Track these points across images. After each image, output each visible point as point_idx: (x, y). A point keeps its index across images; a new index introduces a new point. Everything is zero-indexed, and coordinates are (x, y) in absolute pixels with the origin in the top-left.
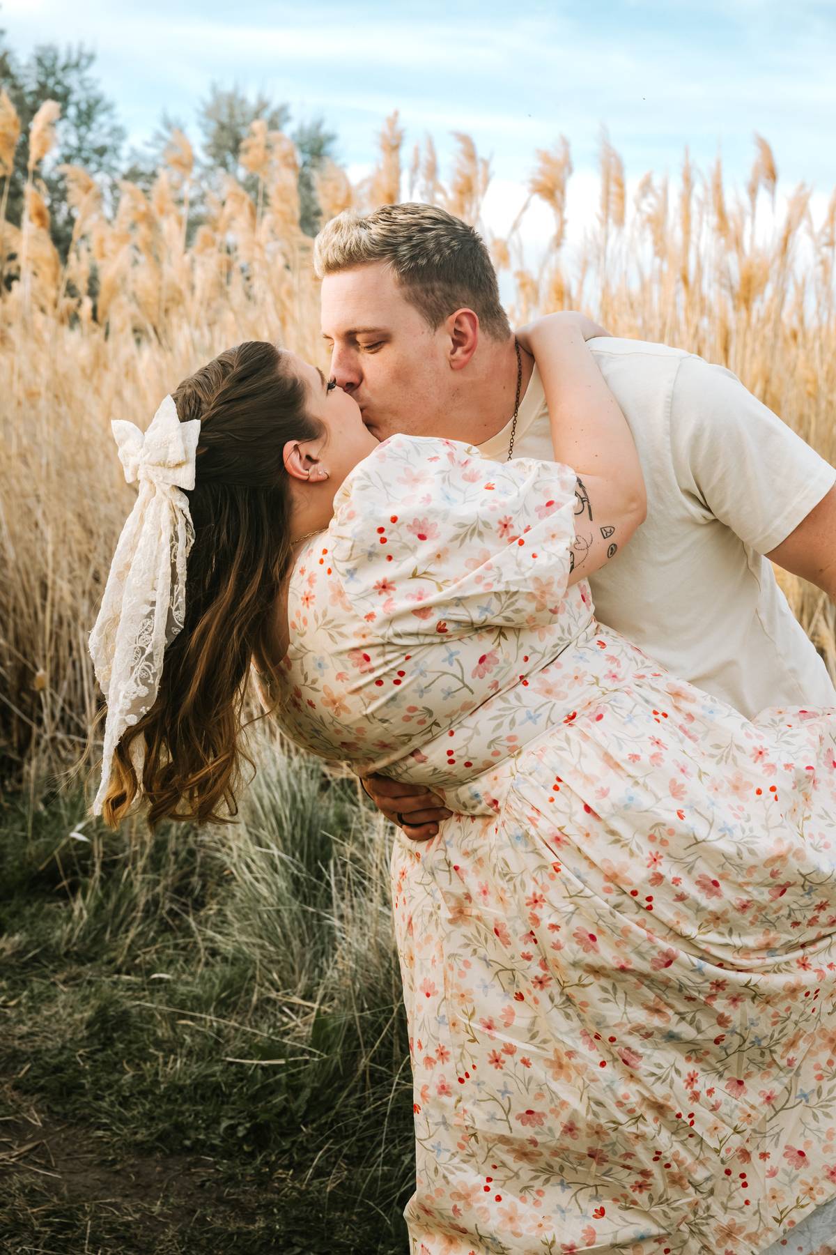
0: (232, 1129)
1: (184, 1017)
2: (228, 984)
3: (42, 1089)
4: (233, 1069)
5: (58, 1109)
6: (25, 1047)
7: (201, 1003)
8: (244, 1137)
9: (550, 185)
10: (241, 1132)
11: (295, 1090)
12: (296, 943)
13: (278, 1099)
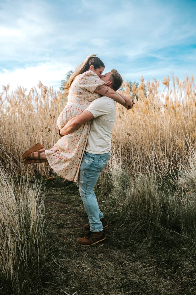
0: (109, 222)
1: (105, 207)
2: (112, 202)
3: (83, 217)
4: (111, 214)
5: (85, 219)
6: (82, 211)
7: (108, 205)
8: (111, 223)
9: (166, 82)
10: (110, 222)
11: (119, 216)
12: (123, 196)
13: (116, 218)
